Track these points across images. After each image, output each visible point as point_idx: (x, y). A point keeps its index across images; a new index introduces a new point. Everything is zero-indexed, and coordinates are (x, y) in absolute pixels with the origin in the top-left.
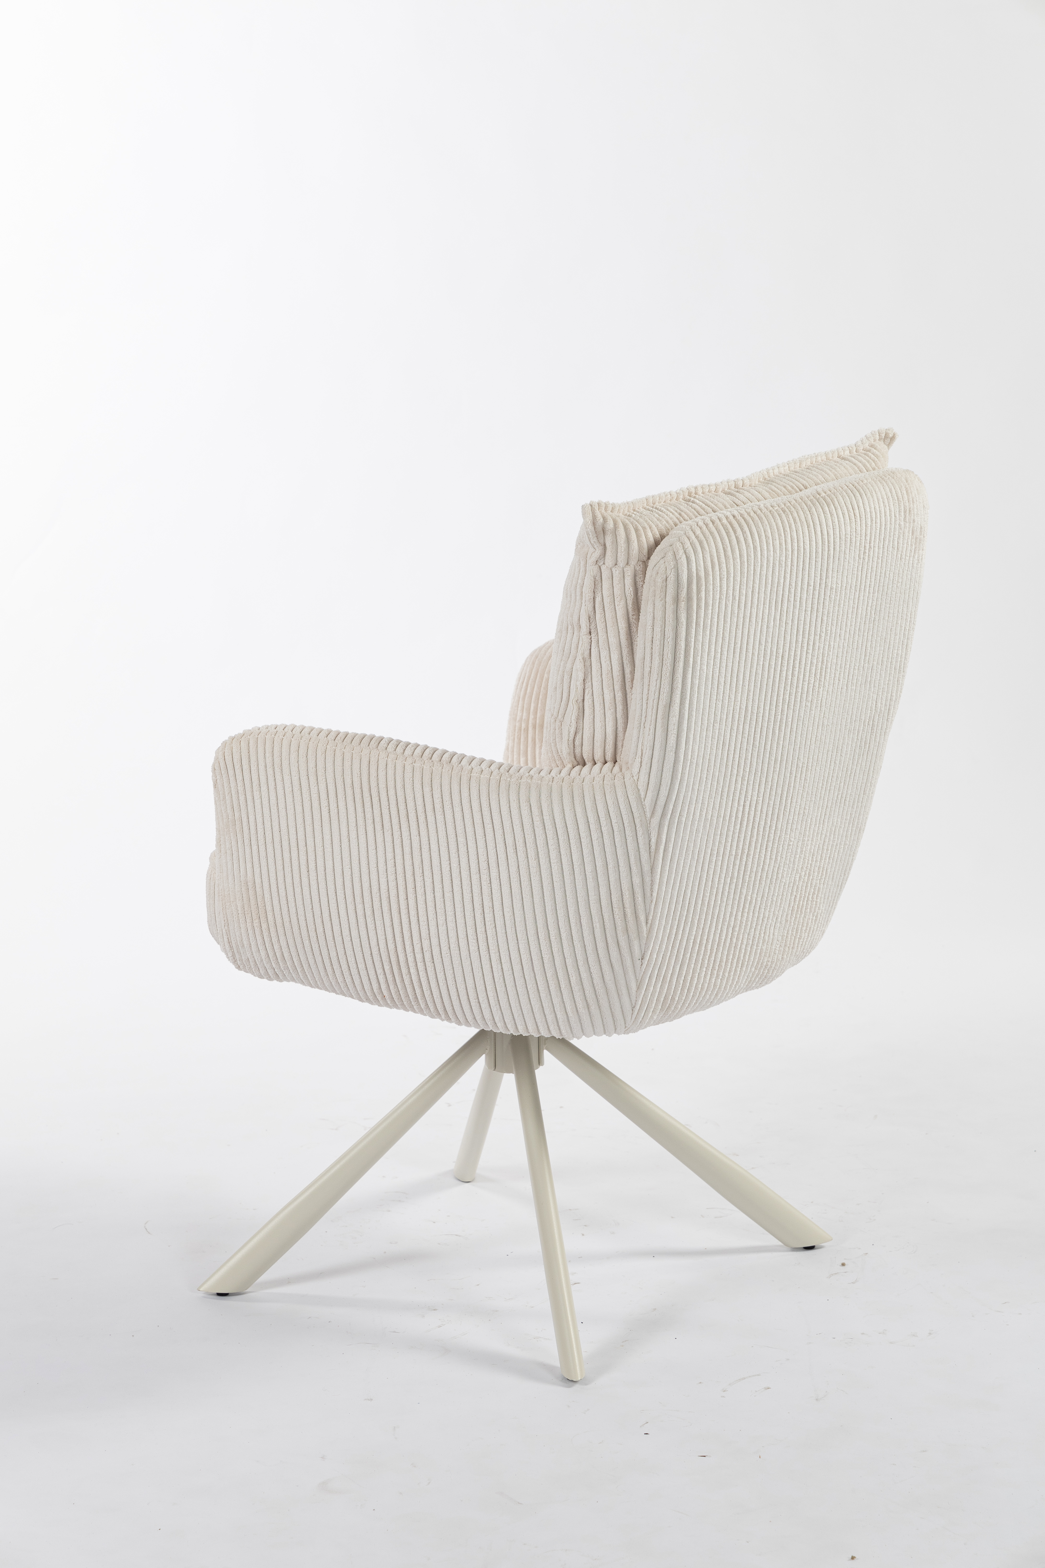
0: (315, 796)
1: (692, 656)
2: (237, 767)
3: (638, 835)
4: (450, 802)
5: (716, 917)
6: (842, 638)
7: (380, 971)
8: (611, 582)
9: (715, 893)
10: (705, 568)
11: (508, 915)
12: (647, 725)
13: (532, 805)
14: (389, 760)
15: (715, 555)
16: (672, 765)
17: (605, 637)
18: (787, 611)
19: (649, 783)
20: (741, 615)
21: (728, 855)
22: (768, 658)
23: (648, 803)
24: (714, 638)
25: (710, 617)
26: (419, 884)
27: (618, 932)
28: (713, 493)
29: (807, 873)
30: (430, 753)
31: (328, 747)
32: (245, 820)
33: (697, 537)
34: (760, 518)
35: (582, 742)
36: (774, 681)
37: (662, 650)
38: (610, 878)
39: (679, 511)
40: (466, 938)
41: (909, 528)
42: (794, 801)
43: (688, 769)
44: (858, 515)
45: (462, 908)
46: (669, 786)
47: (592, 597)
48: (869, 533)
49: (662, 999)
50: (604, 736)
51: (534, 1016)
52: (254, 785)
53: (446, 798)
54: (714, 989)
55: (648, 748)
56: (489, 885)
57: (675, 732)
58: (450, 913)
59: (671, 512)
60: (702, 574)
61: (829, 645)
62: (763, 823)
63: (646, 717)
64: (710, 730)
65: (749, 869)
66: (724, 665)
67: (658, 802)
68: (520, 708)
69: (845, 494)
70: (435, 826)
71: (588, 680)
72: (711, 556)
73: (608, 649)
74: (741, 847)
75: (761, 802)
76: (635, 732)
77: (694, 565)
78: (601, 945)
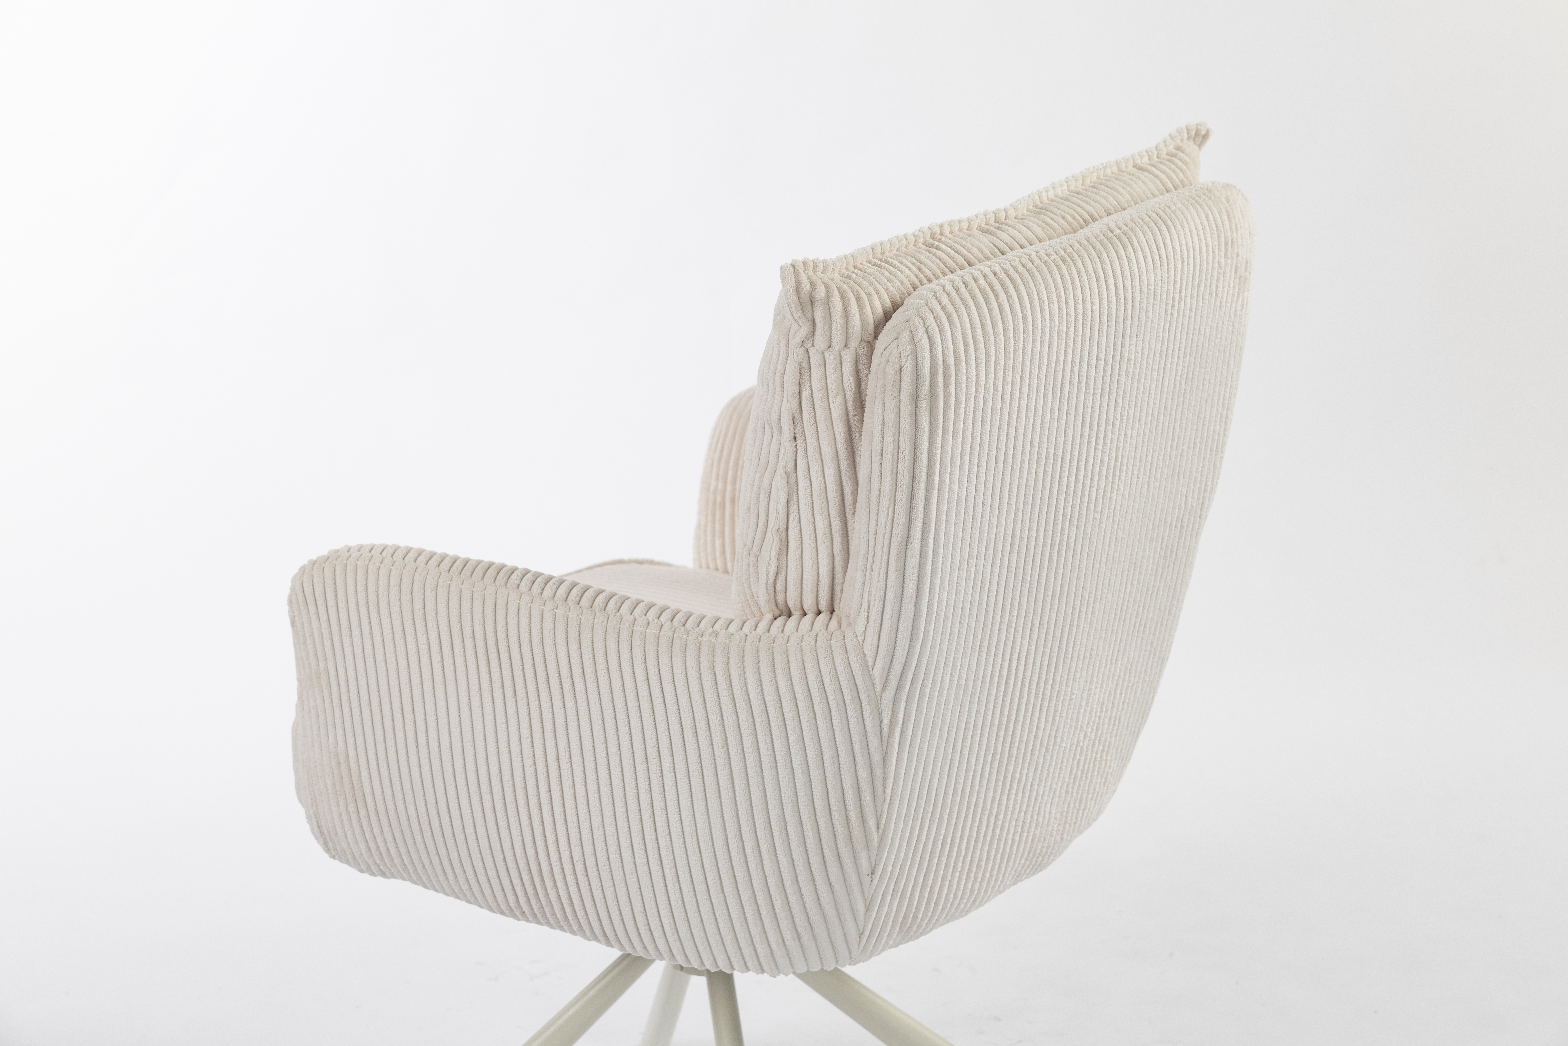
0: (423, 647)
1: (937, 474)
2: (320, 602)
3: (865, 715)
4: (605, 665)
5: (972, 807)
6: (1143, 422)
7: (516, 881)
8: (823, 370)
9: (971, 777)
10: (955, 352)
11: (687, 820)
12: (876, 568)
13: (717, 674)
14: (522, 603)
15: (969, 331)
16: (911, 621)
17: (815, 444)
18: (1068, 398)
19: (878, 646)
20: (1006, 411)
21: (988, 727)
22: (1043, 463)
23: (878, 672)
24: (969, 446)
25: (962, 418)
26: (566, 773)
27: (839, 842)
28: (965, 231)
29: (1095, 728)
30: (578, 595)
31: (440, 581)
32: (332, 672)
33: (943, 308)
34: (1032, 275)
35: (786, 586)
36: (1051, 492)
37: (895, 466)
38: (826, 772)
39: (918, 264)
40: (630, 847)
41: (1232, 265)
42: (1078, 643)
43: (933, 624)
44: (1164, 257)
45: (625, 808)
46: (906, 650)
47: (797, 391)
48: (1178, 279)
49: (900, 920)
50: (816, 578)
51: (725, 949)
52: (343, 627)
53: (600, 659)
54: (971, 895)
55: (877, 600)
56: (661, 779)
57: (915, 577)
58: (608, 813)
59: (907, 267)
60: (951, 360)
61: (1126, 435)
62: (1035, 678)
63: (874, 556)
64: (963, 569)
65: (1017, 739)
66: (982, 480)
67: (892, 672)
68: (714, 476)
69: (1146, 228)
70: (585, 697)
71: (794, 502)
72: (964, 334)
73: (819, 461)
74: (1006, 713)
75: (1033, 651)
76: (859, 575)
77: (939, 348)
78: (815, 859)
